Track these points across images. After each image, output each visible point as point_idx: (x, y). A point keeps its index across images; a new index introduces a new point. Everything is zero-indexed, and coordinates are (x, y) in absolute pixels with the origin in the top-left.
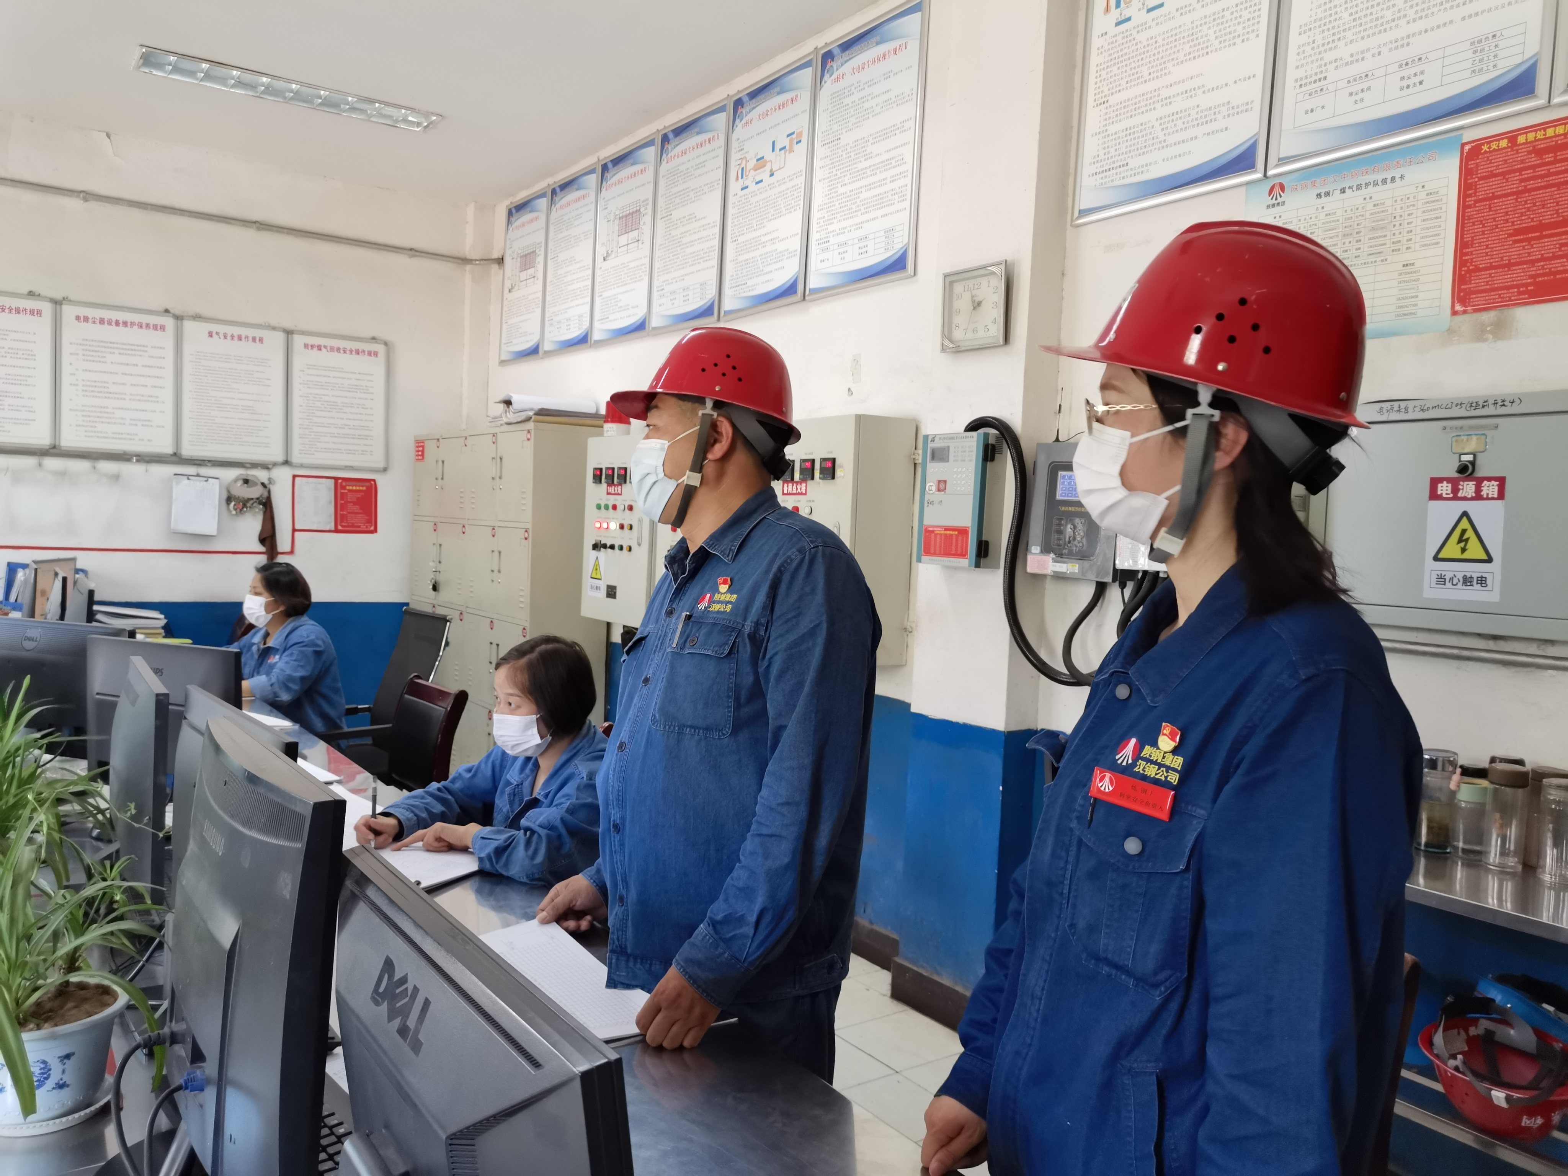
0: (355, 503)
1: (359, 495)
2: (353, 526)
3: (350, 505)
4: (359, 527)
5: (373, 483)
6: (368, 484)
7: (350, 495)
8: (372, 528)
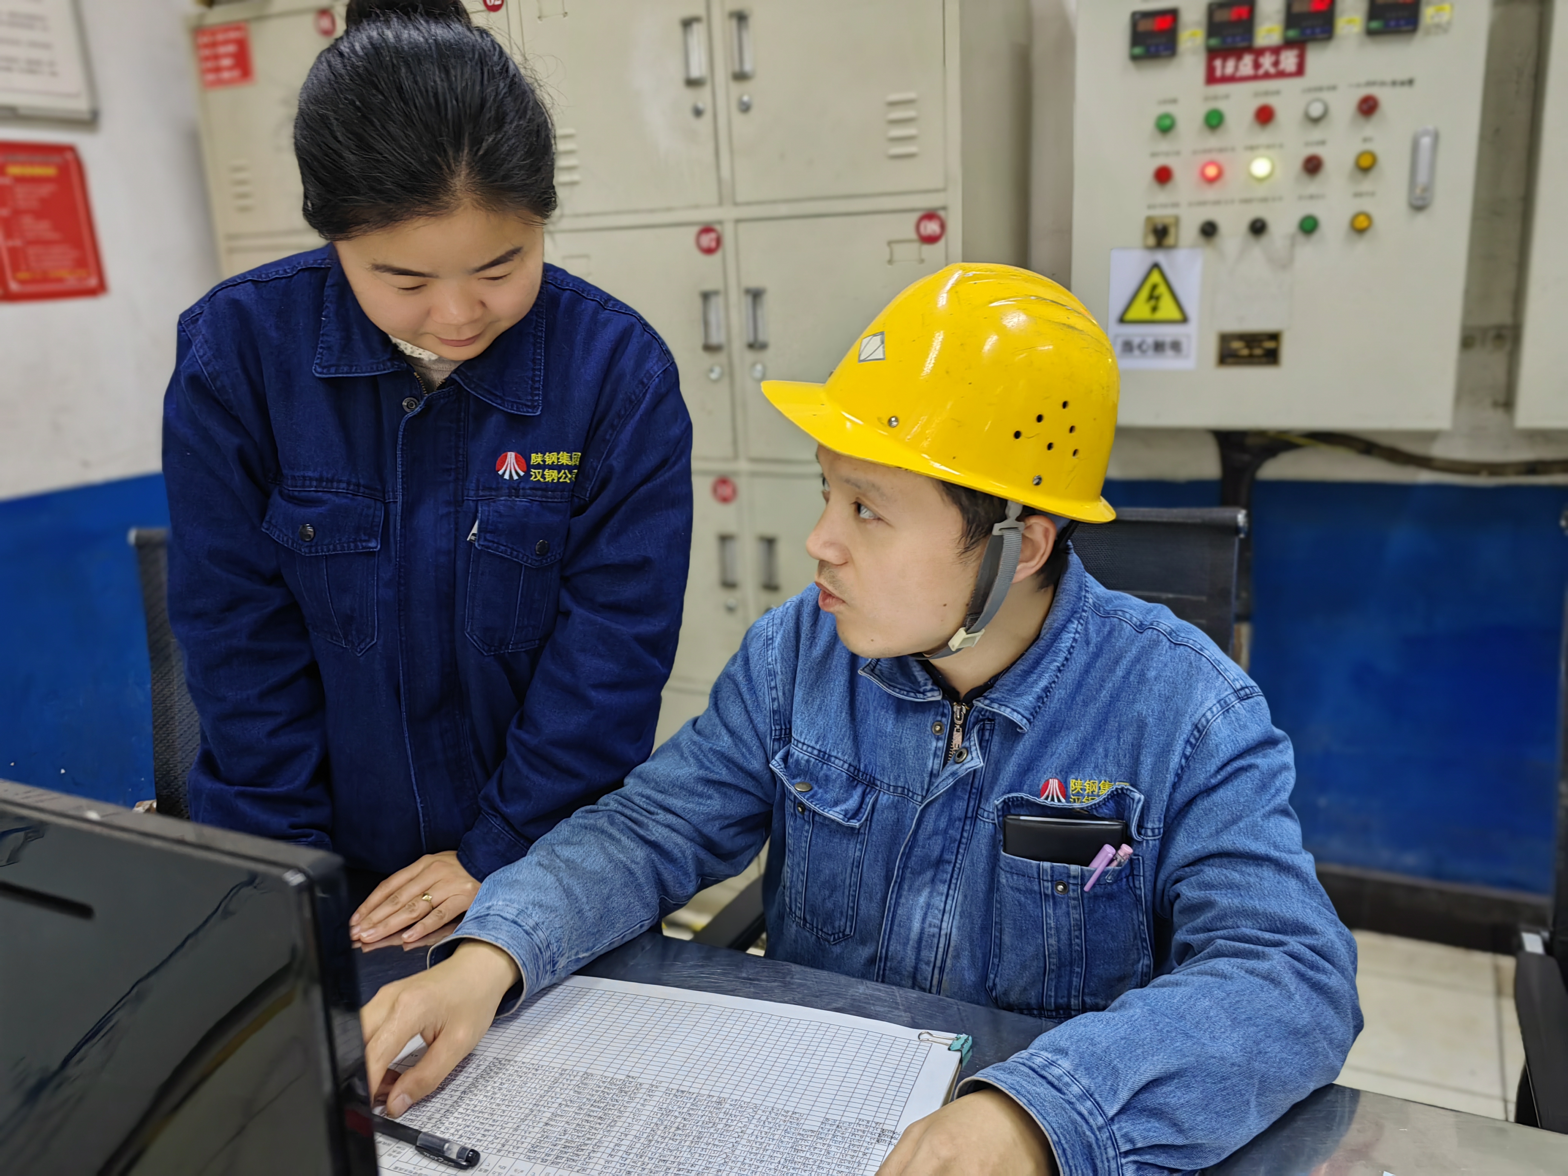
0: (38, 215)
1: (45, 190)
2: (45, 279)
3: (28, 221)
4: (60, 280)
5: (69, 156)
6: (57, 159)
7: (21, 192)
8: (93, 282)
